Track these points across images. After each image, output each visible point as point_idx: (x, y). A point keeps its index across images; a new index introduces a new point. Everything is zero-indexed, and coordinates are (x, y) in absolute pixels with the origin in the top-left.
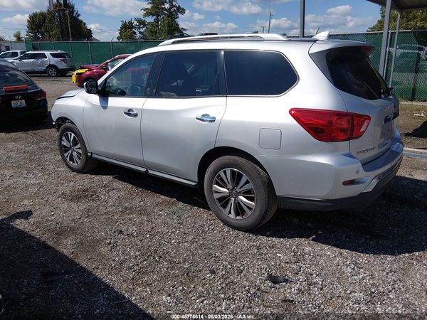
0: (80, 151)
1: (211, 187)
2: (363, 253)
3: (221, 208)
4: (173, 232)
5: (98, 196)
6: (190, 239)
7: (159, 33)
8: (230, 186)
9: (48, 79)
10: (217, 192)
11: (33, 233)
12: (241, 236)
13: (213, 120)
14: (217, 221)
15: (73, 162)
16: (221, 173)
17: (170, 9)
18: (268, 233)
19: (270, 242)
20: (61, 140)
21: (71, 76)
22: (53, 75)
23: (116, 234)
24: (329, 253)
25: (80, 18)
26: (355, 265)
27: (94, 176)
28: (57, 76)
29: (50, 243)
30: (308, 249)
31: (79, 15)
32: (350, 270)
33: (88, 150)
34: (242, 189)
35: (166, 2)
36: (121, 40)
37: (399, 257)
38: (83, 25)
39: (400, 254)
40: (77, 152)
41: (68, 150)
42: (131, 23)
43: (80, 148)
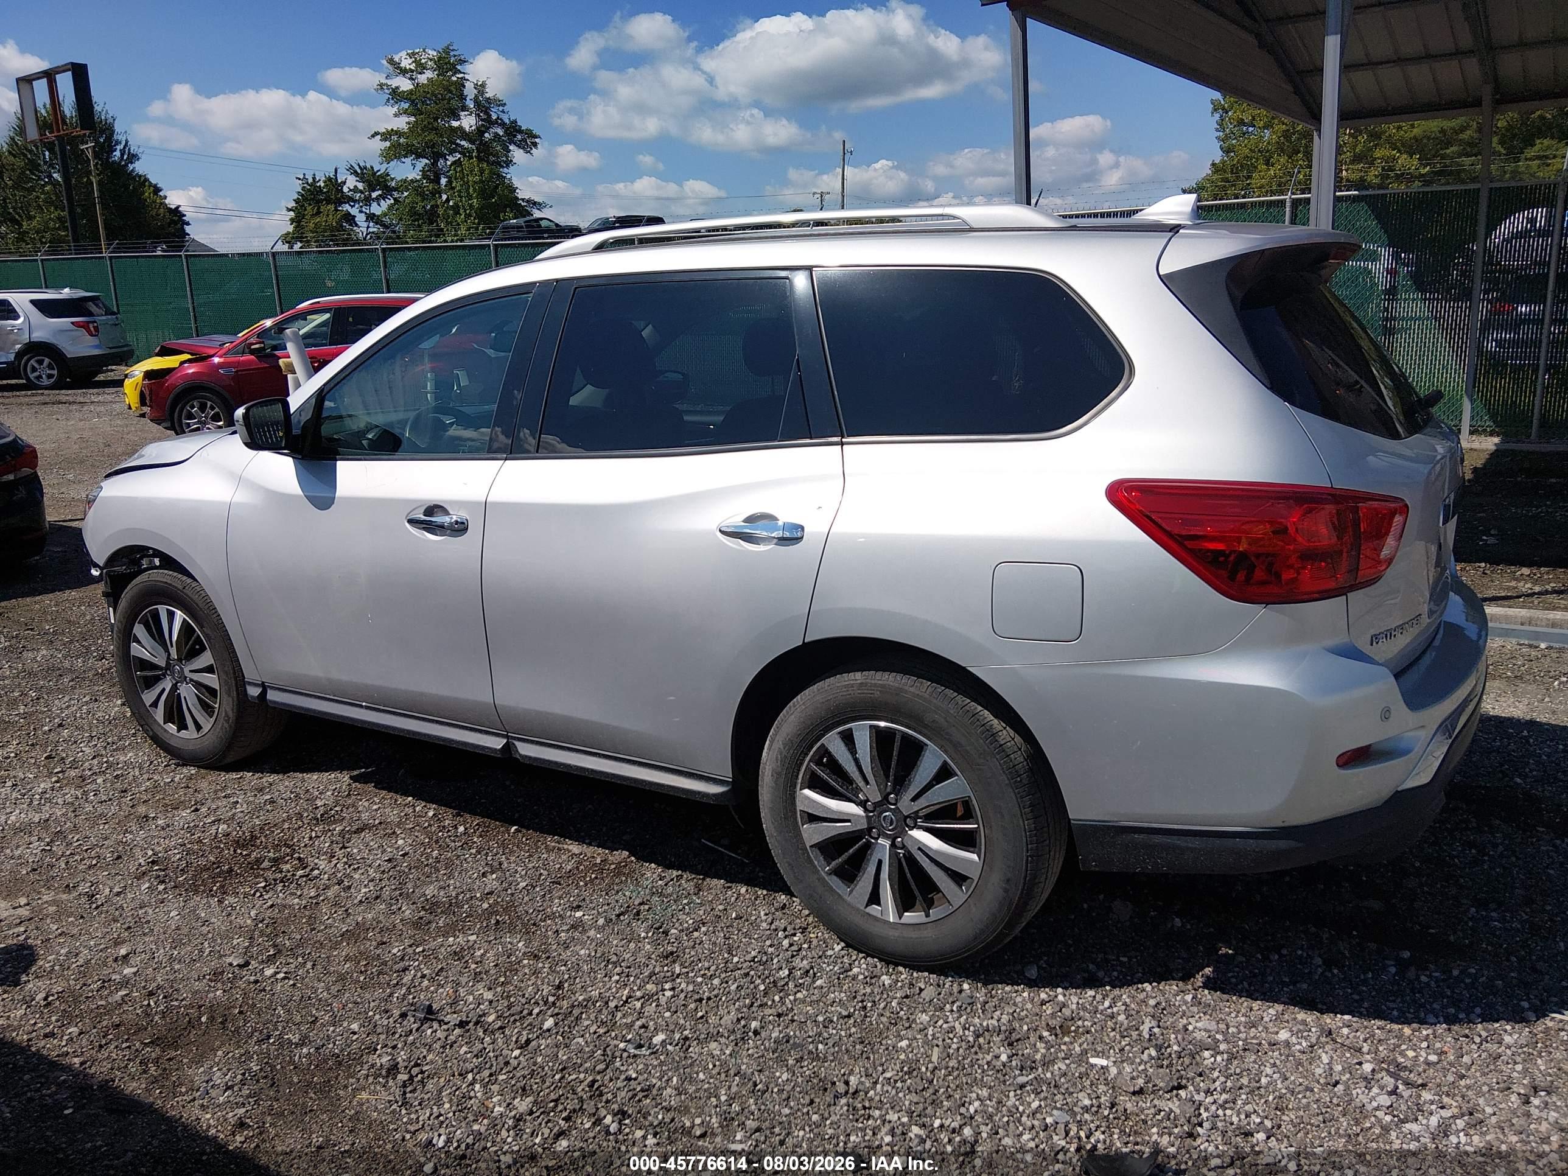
0: (211, 680)
1: (791, 799)
2: (1408, 1023)
3: (835, 882)
4: (647, 998)
5: (302, 863)
6: (728, 1020)
7: (446, 218)
8: (872, 792)
9: (24, 397)
10: (813, 818)
11: (51, 1048)
12: (929, 993)
13: (792, 536)
14: (818, 933)
15: (182, 726)
16: (833, 742)
17: (480, 132)
18: (1032, 972)
19: (1049, 1009)
20: (127, 637)
21: (119, 383)
22: (45, 382)
23: (411, 1023)
24: (1284, 1035)
25: (139, 167)
26: (1395, 1076)
27: (273, 777)
28: (58, 386)
29: (135, 1087)
30: (1201, 1026)
31: (133, 158)
32: (1385, 1100)
33: (249, 674)
34: (922, 802)
35: (464, 108)
36: (297, 247)
37: (1539, 1027)
38: (148, 193)
39: (1541, 1014)
40: (198, 685)
41: (157, 679)
42: (334, 184)
43: (209, 669)
